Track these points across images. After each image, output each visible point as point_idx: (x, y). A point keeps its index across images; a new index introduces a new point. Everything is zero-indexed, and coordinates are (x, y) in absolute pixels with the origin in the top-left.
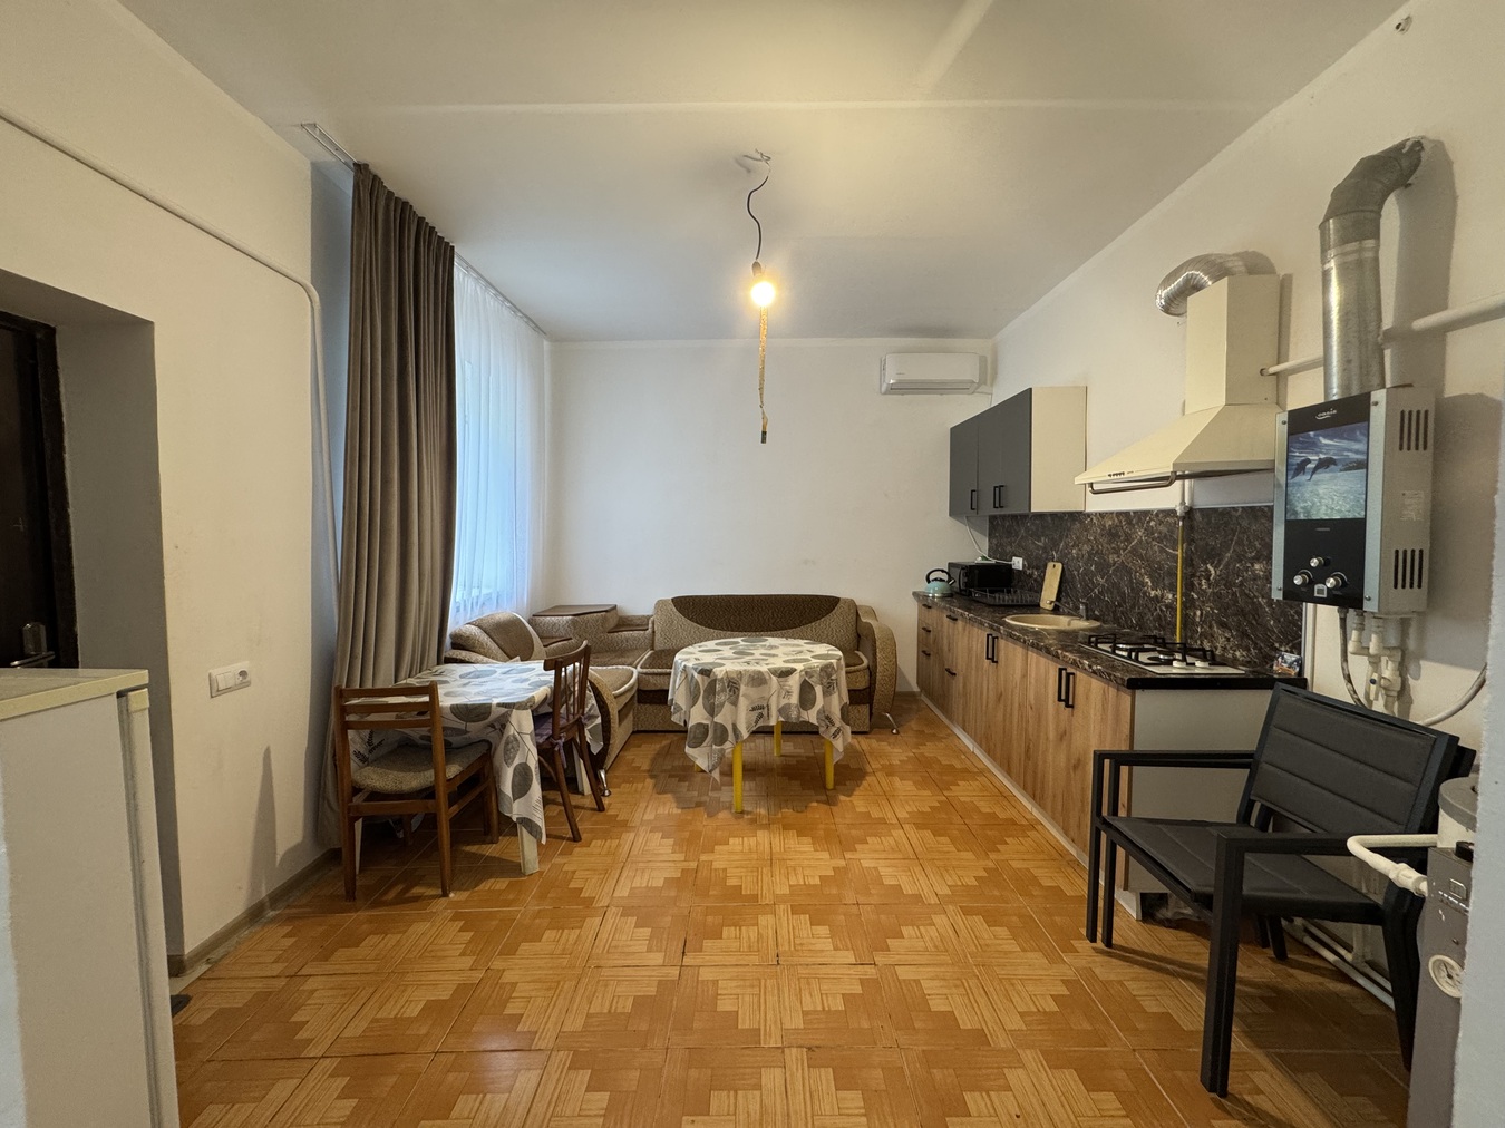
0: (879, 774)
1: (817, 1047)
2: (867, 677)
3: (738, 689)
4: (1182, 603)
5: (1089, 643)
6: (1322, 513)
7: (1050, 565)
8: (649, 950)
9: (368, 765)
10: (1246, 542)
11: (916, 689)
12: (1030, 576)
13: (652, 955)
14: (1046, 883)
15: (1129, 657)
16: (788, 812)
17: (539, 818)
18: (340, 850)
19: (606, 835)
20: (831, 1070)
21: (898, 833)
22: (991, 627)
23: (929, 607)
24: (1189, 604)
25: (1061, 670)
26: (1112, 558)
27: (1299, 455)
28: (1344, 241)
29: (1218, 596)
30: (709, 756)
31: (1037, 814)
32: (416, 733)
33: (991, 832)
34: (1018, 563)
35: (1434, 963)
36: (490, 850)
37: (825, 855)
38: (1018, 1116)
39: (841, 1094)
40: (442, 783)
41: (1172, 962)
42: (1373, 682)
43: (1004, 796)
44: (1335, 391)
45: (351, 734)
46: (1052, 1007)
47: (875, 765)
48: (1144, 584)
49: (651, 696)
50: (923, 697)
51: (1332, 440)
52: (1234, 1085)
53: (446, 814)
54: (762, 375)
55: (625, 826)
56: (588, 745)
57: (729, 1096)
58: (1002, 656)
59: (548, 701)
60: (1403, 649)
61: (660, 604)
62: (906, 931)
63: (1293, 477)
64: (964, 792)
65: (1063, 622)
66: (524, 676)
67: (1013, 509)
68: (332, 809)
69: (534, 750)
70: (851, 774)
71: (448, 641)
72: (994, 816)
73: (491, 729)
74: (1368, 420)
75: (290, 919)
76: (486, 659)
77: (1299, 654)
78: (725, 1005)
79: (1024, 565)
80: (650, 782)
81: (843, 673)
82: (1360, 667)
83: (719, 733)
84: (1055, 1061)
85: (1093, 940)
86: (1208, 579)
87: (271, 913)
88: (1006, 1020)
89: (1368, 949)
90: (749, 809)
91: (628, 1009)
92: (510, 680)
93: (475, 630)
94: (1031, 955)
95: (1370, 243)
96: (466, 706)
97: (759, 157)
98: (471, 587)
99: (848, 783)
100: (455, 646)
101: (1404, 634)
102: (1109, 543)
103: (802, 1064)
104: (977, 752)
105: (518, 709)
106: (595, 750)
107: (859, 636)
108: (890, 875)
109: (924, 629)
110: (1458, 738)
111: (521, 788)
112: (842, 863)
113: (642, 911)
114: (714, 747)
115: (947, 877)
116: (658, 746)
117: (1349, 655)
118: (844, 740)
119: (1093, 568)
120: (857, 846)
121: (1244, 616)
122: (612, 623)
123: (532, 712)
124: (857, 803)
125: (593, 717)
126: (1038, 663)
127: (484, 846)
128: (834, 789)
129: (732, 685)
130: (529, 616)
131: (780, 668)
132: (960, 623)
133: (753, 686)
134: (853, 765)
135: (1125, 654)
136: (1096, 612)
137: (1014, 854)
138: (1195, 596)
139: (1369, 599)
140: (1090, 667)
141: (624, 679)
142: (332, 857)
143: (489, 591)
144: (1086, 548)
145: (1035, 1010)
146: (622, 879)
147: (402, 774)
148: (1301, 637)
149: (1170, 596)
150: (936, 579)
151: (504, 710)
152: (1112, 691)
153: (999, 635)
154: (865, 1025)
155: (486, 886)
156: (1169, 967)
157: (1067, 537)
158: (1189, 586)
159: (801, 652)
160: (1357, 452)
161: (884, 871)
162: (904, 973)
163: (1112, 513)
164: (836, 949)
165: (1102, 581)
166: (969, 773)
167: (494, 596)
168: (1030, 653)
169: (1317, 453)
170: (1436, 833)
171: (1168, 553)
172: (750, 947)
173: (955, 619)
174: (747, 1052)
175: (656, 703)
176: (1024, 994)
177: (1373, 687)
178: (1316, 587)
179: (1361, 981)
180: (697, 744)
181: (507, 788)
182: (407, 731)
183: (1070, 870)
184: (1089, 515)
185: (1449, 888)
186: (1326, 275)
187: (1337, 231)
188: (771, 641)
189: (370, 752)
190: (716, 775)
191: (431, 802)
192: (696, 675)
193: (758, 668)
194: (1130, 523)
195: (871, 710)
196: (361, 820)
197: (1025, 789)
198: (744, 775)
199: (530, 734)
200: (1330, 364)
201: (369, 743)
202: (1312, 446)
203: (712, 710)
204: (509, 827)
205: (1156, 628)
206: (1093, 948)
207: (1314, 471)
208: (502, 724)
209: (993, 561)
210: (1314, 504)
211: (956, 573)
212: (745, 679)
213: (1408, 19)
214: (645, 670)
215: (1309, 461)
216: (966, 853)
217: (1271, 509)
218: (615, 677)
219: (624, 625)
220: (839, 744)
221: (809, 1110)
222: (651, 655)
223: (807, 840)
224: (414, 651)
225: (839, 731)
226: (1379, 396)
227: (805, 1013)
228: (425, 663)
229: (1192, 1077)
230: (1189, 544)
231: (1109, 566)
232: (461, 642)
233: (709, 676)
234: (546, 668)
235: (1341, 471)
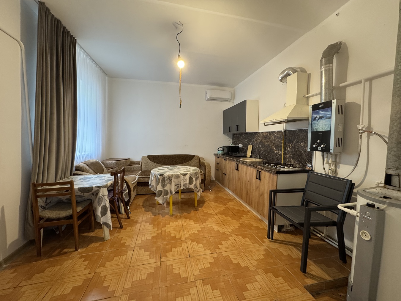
0: (208, 202)
1: (205, 279)
2: (203, 176)
3: (172, 180)
4: (283, 153)
5: (264, 164)
6: (320, 130)
7: (249, 146)
8: (150, 258)
9: (45, 210)
10: (299, 138)
11: (214, 179)
12: (244, 149)
13: (150, 260)
14: (255, 225)
15: (275, 167)
16: (185, 214)
17: (110, 222)
18: (34, 240)
19: (131, 226)
20: (210, 285)
21: (216, 217)
22: (237, 161)
23: (218, 157)
24: (285, 154)
25: (257, 171)
26: (266, 143)
27: (315, 116)
28: (326, 64)
29: (292, 152)
30: (163, 200)
31: (249, 209)
32: (64, 198)
33: (239, 214)
34: (240, 146)
35: (361, 233)
36: (91, 234)
37: (198, 225)
38: (261, 288)
39: (214, 291)
40: (75, 213)
41: (287, 242)
42: (330, 170)
43: (241, 205)
44: (323, 100)
45: (39, 199)
46: (262, 257)
47: (207, 200)
48: (273, 150)
49: (143, 184)
50: (216, 181)
51: (323, 112)
52: (308, 270)
53: (77, 223)
54: (180, 88)
55: (136, 222)
56: (124, 199)
57: (181, 299)
58: (240, 169)
59: (112, 186)
60: (336, 162)
61: (143, 158)
62: (223, 242)
63: (313, 121)
64: (231, 205)
65: (253, 160)
66: (103, 178)
67: (240, 132)
68: (30, 226)
69: (108, 201)
70: (201, 202)
71: (74, 168)
72: (239, 210)
73: (92, 195)
74: (332, 107)
75: (12, 267)
76: (88, 174)
77: (312, 164)
78: (176, 271)
79: (242, 146)
80: (143, 209)
81: (200, 174)
82: (327, 166)
83: (166, 192)
84: (266, 271)
85: (269, 239)
86: (290, 148)
87: (5, 266)
88: (252, 263)
89: (327, 233)
90: (174, 214)
91: (146, 278)
92: (98, 179)
93: (84, 165)
94: (255, 244)
95: (331, 65)
96: (84, 188)
97: (180, 24)
98: (82, 152)
99: (201, 205)
100: (76, 170)
101: (336, 158)
102: (265, 140)
103: (201, 285)
104: (232, 194)
105: (102, 188)
106: (126, 200)
107: (200, 165)
108: (216, 228)
109: (217, 163)
110: (352, 181)
111: (104, 213)
112: (203, 226)
113: (145, 247)
114: (164, 197)
115: (231, 227)
116: (144, 198)
117: (324, 163)
118: (200, 193)
119: (260, 146)
120: (206, 221)
121: (299, 156)
122: (128, 163)
123: (107, 188)
124: (204, 209)
125: (125, 190)
126: (250, 170)
127: (89, 233)
128: (197, 206)
129: (170, 178)
130: (102, 161)
131: (183, 173)
132: (227, 161)
133: (176, 178)
134: (201, 200)
135: (274, 166)
136: (261, 157)
137: (246, 219)
138: (287, 152)
139: (331, 150)
140: (266, 169)
141: (134, 179)
142: (31, 242)
143: (88, 153)
144: (259, 141)
145: (259, 259)
146: (138, 238)
147: (59, 212)
148: (312, 160)
149: (280, 152)
150: (220, 150)
151: (97, 188)
152: (272, 175)
153: (239, 163)
154: (217, 270)
155: (91, 246)
156: (287, 243)
157: (254, 138)
158: (285, 149)
159: (188, 169)
160: (329, 115)
161: (214, 227)
162: (225, 254)
163: (265, 132)
164: (205, 250)
165: (263, 149)
166: (230, 200)
167: (90, 155)
168: (248, 167)
169: (319, 115)
170: (356, 202)
171: (280, 142)
172: (180, 253)
173: (226, 160)
174: (185, 284)
175: (143, 186)
176: (255, 255)
177: (330, 171)
178: (318, 147)
179: (327, 240)
180: (159, 196)
181: (99, 213)
182: (60, 197)
183: (260, 222)
184: (259, 133)
185: (365, 214)
186: (321, 72)
187: (325, 61)
188: (178, 166)
189: (46, 205)
190: (165, 205)
191: (71, 220)
192: (159, 176)
193: (177, 173)
194: (270, 134)
195: (204, 185)
196: (43, 229)
197: (246, 202)
198: (173, 204)
199: (107, 196)
200: (322, 94)
201: (46, 202)
202: (318, 113)
203: (163, 186)
204: (100, 226)
205: (277, 160)
206: (269, 241)
207: (318, 119)
208: (97, 193)
209: (234, 145)
210: (318, 127)
211: (225, 148)
212: (174, 177)
213: (338, 13)
214: (140, 176)
215: (317, 117)
216: (234, 220)
217: (308, 129)
218: (132, 178)
219: (132, 164)
220: (199, 194)
221: (205, 298)
222: (141, 172)
223: (192, 221)
224: (62, 171)
225: (199, 190)
226: (334, 101)
227: (200, 270)
228: (66, 176)
229: (298, 270)
230: (285, 139)
231: (265, 145)
232: (78, 168)
233: (163, 176)
234: (111, 175)
235: (325, 119)
